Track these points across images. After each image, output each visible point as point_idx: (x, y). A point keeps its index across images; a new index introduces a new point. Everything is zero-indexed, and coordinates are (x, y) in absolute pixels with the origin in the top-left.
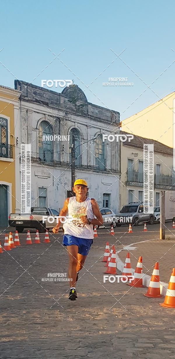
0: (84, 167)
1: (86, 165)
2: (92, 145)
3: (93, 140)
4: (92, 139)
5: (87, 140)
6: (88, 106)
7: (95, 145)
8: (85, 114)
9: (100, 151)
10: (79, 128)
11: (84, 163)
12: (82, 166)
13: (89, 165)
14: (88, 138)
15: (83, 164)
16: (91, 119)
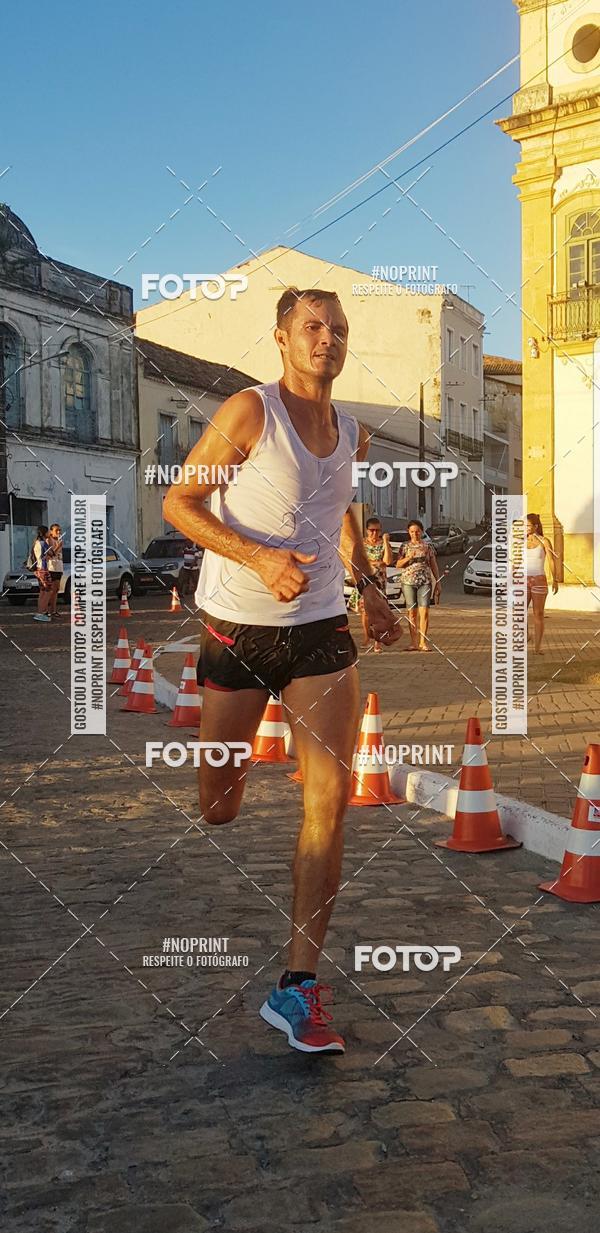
2: (56, 372)
3: (57, 359)
4: (53, 354)
5: (41, 356)
6: (40, 265)
7: (63, 371)
8: (32, 287)
9: (79, 387)
10: (16, 323)
11: (33, 420)
12: (25, 427)
13: (46, 425)
14: (41, 352)
15: (29, 423)
16: (50, 300)
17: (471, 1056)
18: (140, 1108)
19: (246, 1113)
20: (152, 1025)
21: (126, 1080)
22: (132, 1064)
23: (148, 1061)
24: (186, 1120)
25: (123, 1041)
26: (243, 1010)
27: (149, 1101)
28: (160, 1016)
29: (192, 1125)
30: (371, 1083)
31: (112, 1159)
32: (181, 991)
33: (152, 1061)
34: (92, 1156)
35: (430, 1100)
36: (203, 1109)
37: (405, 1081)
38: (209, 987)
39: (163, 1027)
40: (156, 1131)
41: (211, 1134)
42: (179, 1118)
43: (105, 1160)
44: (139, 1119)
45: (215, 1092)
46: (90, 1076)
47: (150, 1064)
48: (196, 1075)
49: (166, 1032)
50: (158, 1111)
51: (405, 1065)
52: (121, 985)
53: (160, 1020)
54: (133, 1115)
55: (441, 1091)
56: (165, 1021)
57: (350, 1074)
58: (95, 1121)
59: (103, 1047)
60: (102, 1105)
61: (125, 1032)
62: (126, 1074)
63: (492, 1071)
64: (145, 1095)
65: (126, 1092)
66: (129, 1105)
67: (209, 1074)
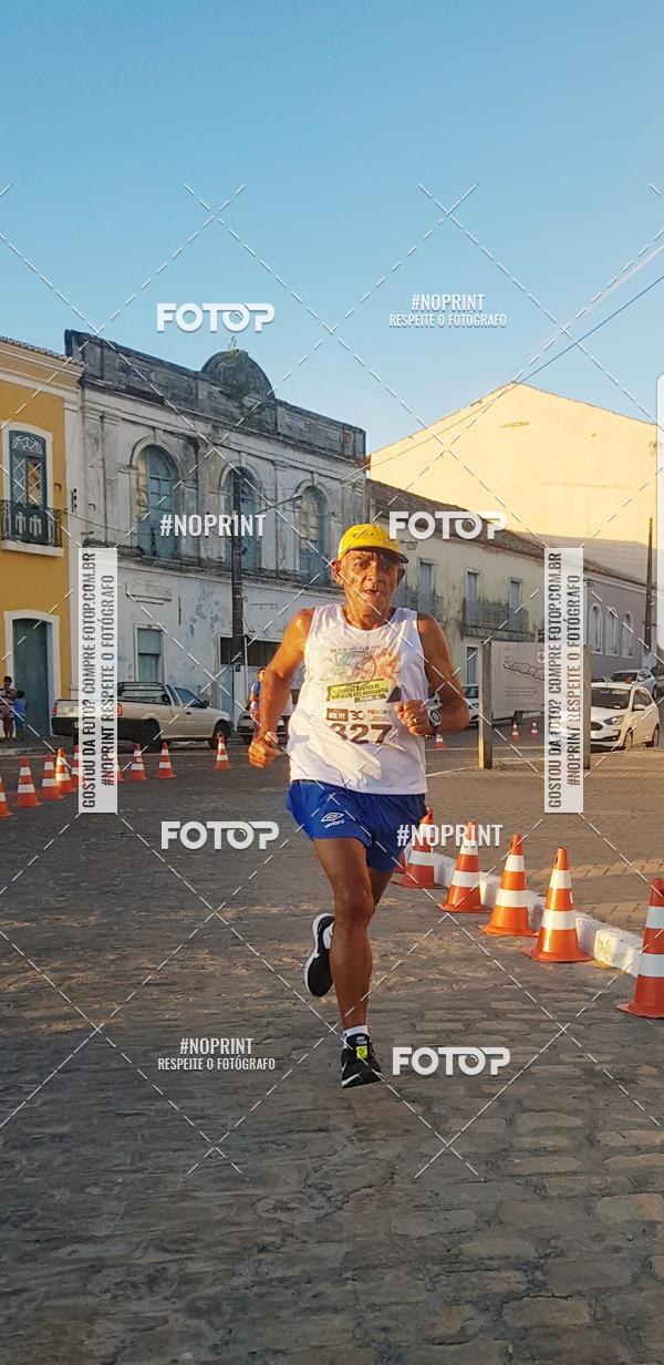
0: (268, 573)
1: (274, 568)
2: (289, 517)
3: (291, 502)
4: (288, 498)
5: (276, 500)
6: (276, 410)
7: (297, 515)
8: (268, 431)
9: (312, 531)
10: (252, 467)
11: (268, 563)
12: (260, 569)
13: (280, 568)
14: (276, 496)
15: (264, 566)
16: (286, 445)
17: (617, 1249)
18: (271, 1287)
19: (376, 1300)
20: (300, 1196)
21: (261, 1256)
22: (272, 1239)
23: (288, 1236)
24: (315, 1303)
25: (267, 1211)
26: (393, 1183)
27: (283, 1279)
28: (310, 1186)
29: (318, 1311)
30: (509, 1274)
31: (234, 1343)
32: (335, 1159)
33: (292, 1235)
34: (214, 1337)
35: (566, 1298)
36: (333, 1292)
37: (544, 1274)
38: (362, 1156)
39: (311, 1198)
40: (284, 1314)
41: (337, 1321)
42: (309, 1302)
43: (227, 1343)
44: (270, 1299)
45: (349, 1275)
46: (227, 1249)
47: (290, 1239)
48: (333, 1253)
49: (312, 1204)
50: (289, 1292)
51: (547, 1256)
52: (277, 1150)
53: (308, 1190)
54: (261, 1296)
55: (579, 1287)
56: (314, 1191)
57: (489, 1262)
58: (225, 1299)
59: (247, 1217)
60: (236, 1282)
61: (271, 1201)
62: (263, 1249)
63: (636, 1268)
64: (279, 1274)
65: (259, 1270)
66: (261, 1284)
67: (347, 1253)
